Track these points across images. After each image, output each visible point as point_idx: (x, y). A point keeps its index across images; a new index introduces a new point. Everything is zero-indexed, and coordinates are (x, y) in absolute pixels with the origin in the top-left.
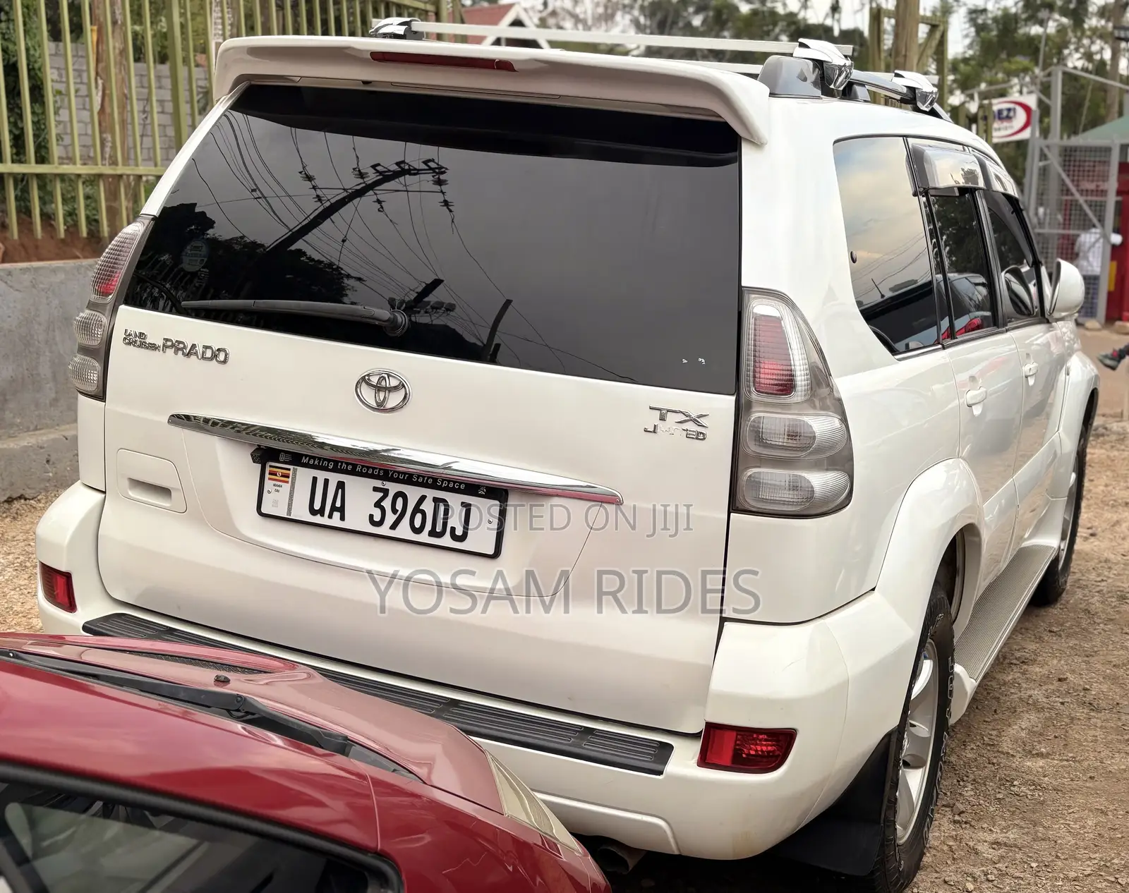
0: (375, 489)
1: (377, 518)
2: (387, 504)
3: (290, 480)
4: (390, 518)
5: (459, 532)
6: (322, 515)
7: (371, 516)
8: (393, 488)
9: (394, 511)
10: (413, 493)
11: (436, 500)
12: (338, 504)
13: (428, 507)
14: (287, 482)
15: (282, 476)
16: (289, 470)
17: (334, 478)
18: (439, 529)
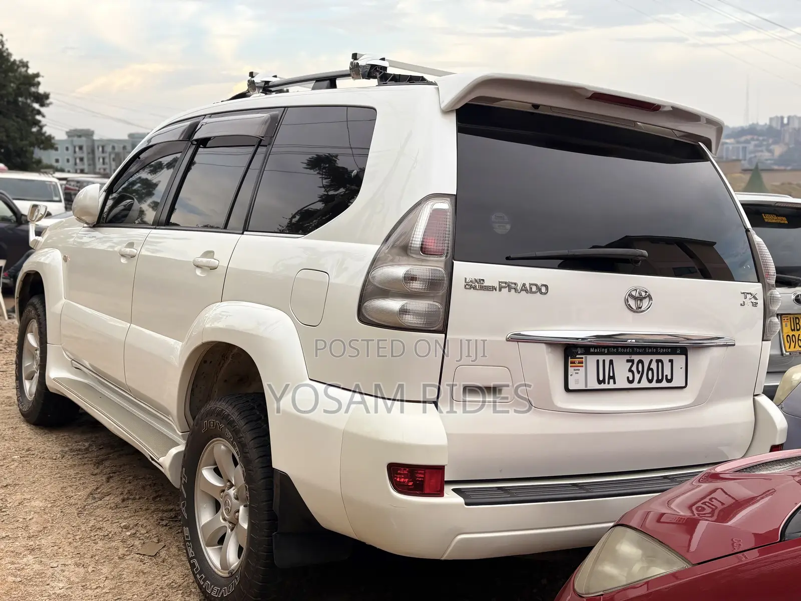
0: (628, 361)
1: (631, 379)
2: (634, 369)
3: (584, 365)
4: (637, 377)
5: (669, 377)
6: (605, 383)
7: (628, 378)
8: (636, 358)
9: (638, 372)
10: (646, 359)
11: (658, 361)
12: (611, 375)
13: (654, 366)
14: (582, 366)
15: (579, 363)
16: (582, 358)
17: (607, 358)
18: (660, 378)
